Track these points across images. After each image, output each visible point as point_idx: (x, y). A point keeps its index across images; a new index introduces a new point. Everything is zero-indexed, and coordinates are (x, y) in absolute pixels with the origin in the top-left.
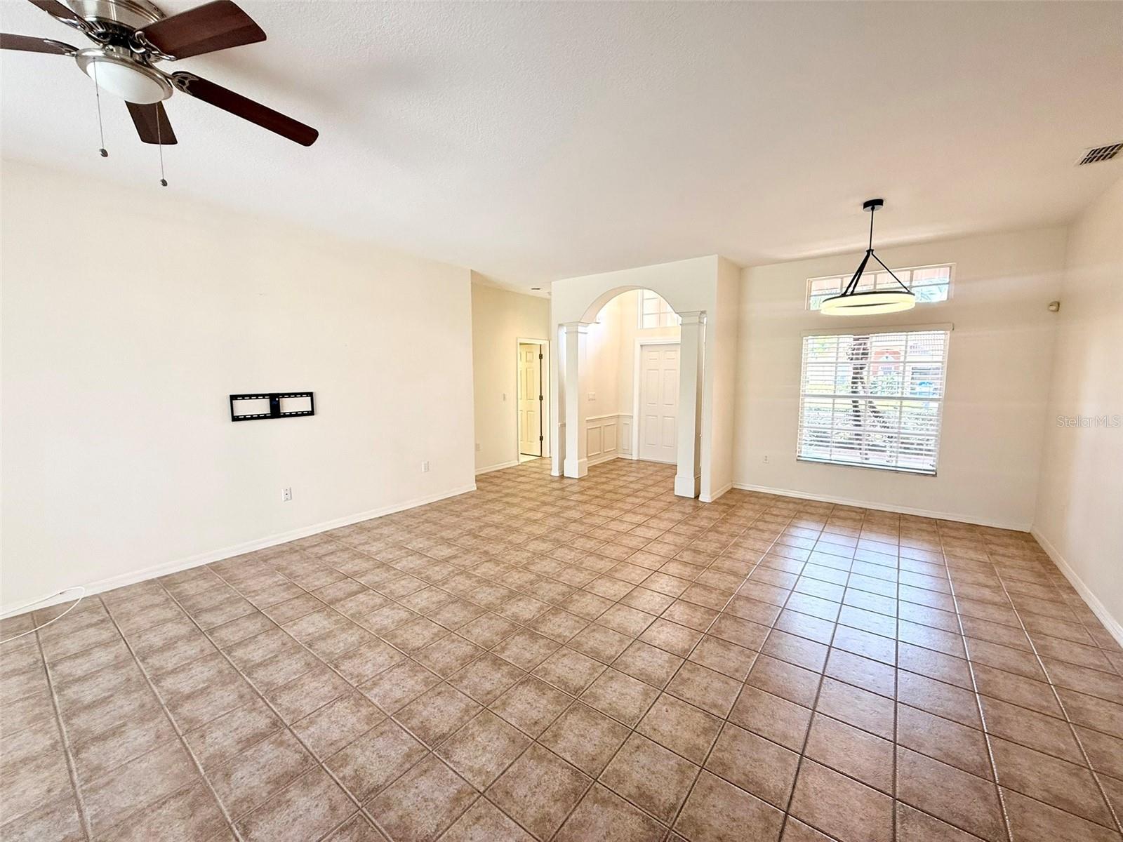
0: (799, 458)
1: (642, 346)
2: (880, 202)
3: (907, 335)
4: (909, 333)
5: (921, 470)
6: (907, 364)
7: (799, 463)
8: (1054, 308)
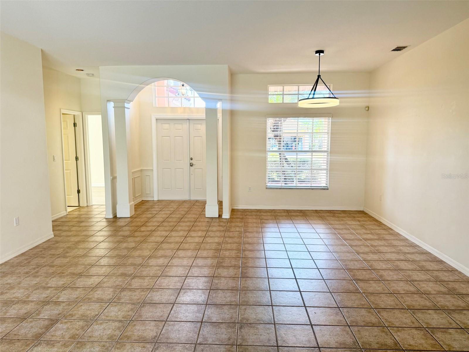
0: (267, 187)
1: (156, 119)
2: (322, 52)
3: (313, 119)
4: (314, 118)
5: (322, 187)
6: (314, 134)
7: (267, 190)
8: (367, 109)
